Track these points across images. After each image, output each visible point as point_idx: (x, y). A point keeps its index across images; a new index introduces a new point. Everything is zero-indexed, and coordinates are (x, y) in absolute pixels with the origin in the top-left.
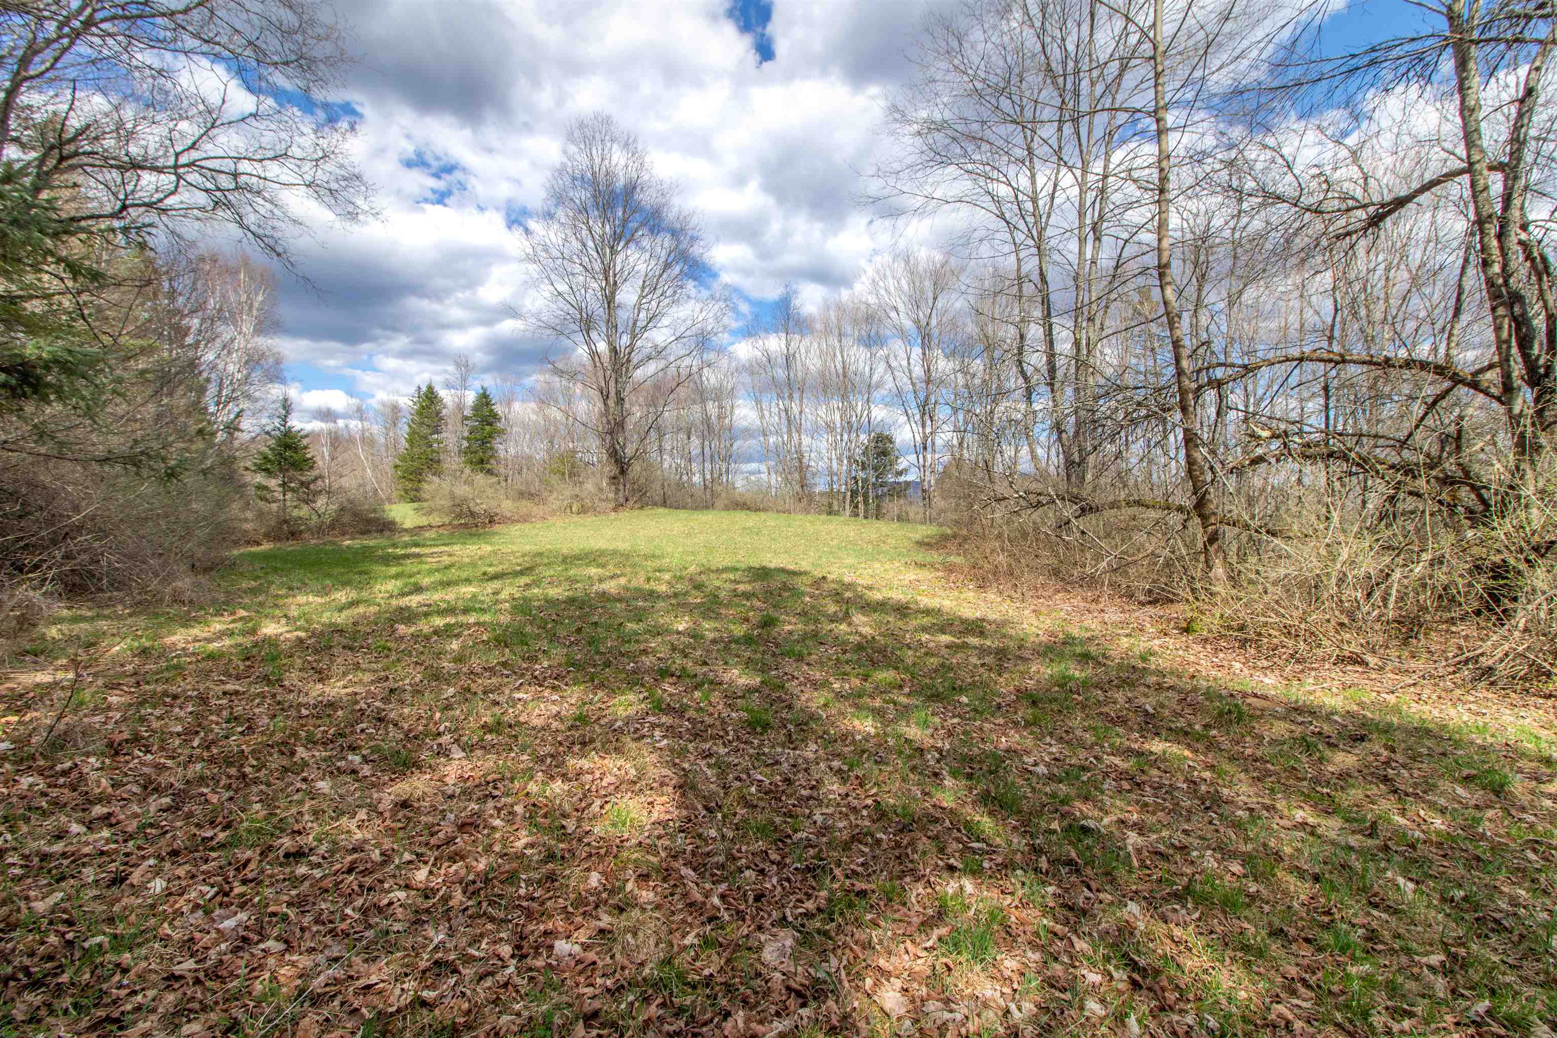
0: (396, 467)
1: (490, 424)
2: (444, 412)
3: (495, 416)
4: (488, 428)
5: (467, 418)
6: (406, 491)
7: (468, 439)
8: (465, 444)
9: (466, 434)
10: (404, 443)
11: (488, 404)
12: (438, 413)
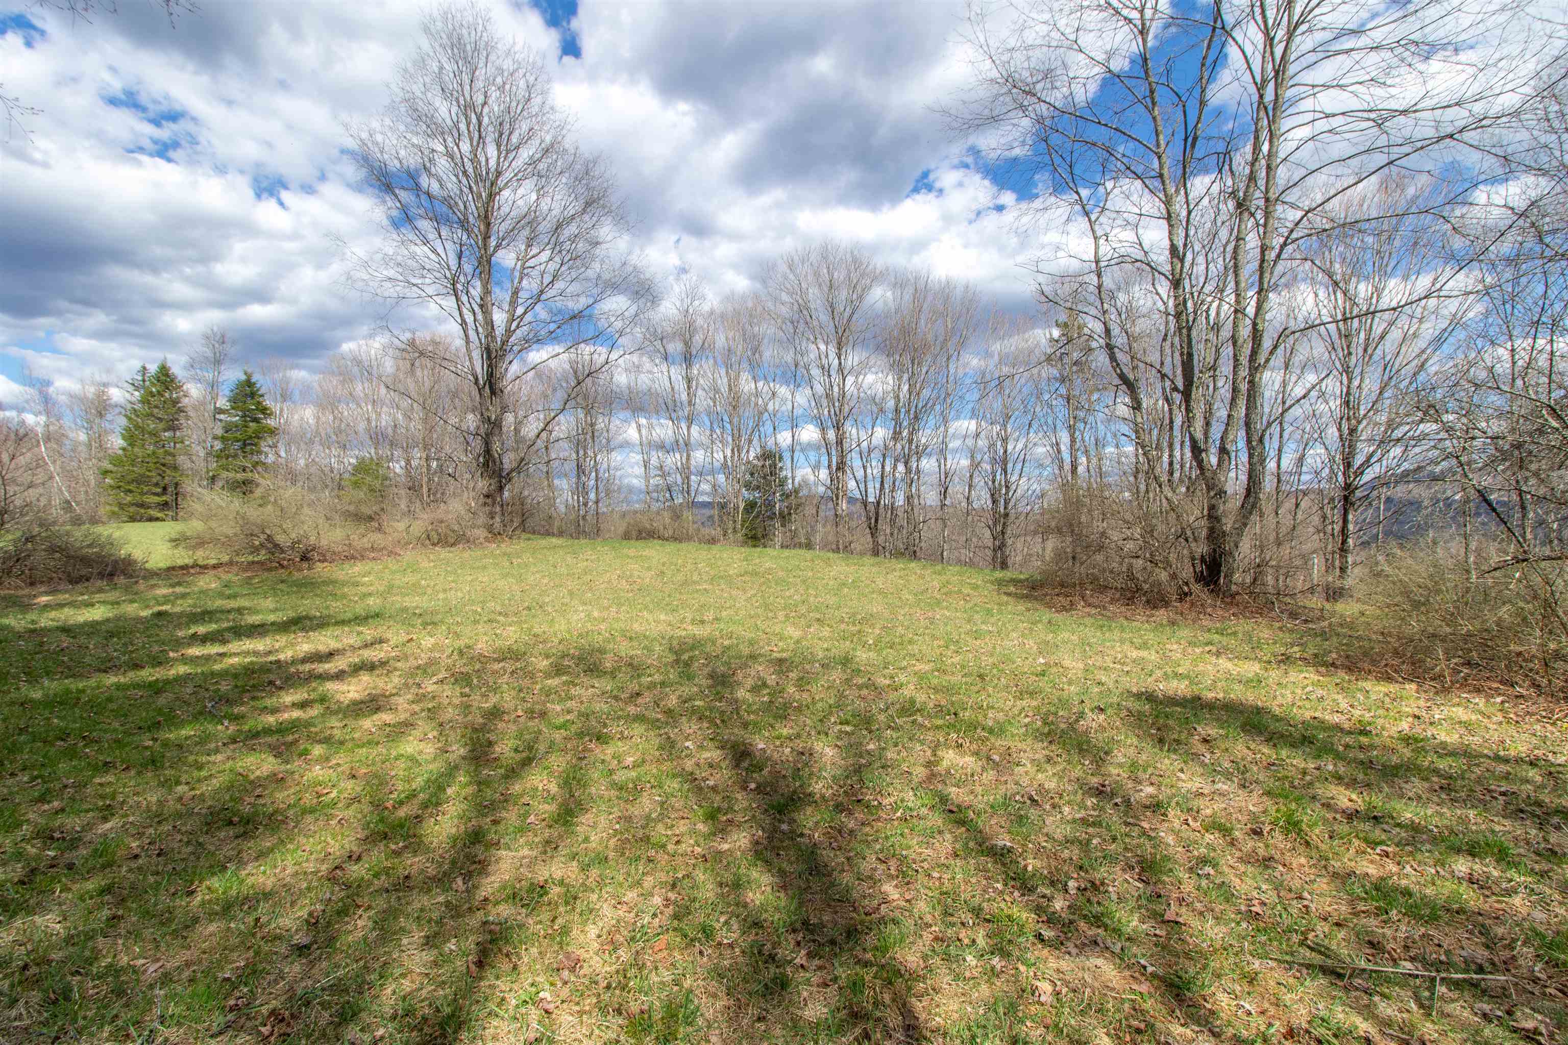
0: (106, 472)
1: (256, 420)
2: (186, 401)
3: (264, 410)
4: (253, 425)
5: (221, 411)
6: (121, 506)
7: (223, 439)
8: (218, 445)
9: (219, 432)
10: (117, 442)
11: (253, 395)
12: (175, 402)
